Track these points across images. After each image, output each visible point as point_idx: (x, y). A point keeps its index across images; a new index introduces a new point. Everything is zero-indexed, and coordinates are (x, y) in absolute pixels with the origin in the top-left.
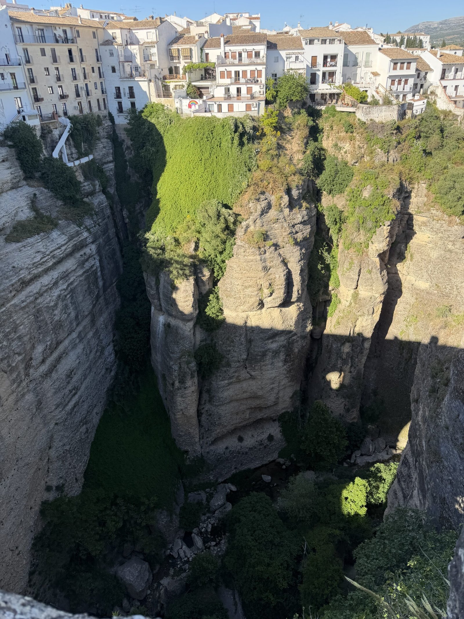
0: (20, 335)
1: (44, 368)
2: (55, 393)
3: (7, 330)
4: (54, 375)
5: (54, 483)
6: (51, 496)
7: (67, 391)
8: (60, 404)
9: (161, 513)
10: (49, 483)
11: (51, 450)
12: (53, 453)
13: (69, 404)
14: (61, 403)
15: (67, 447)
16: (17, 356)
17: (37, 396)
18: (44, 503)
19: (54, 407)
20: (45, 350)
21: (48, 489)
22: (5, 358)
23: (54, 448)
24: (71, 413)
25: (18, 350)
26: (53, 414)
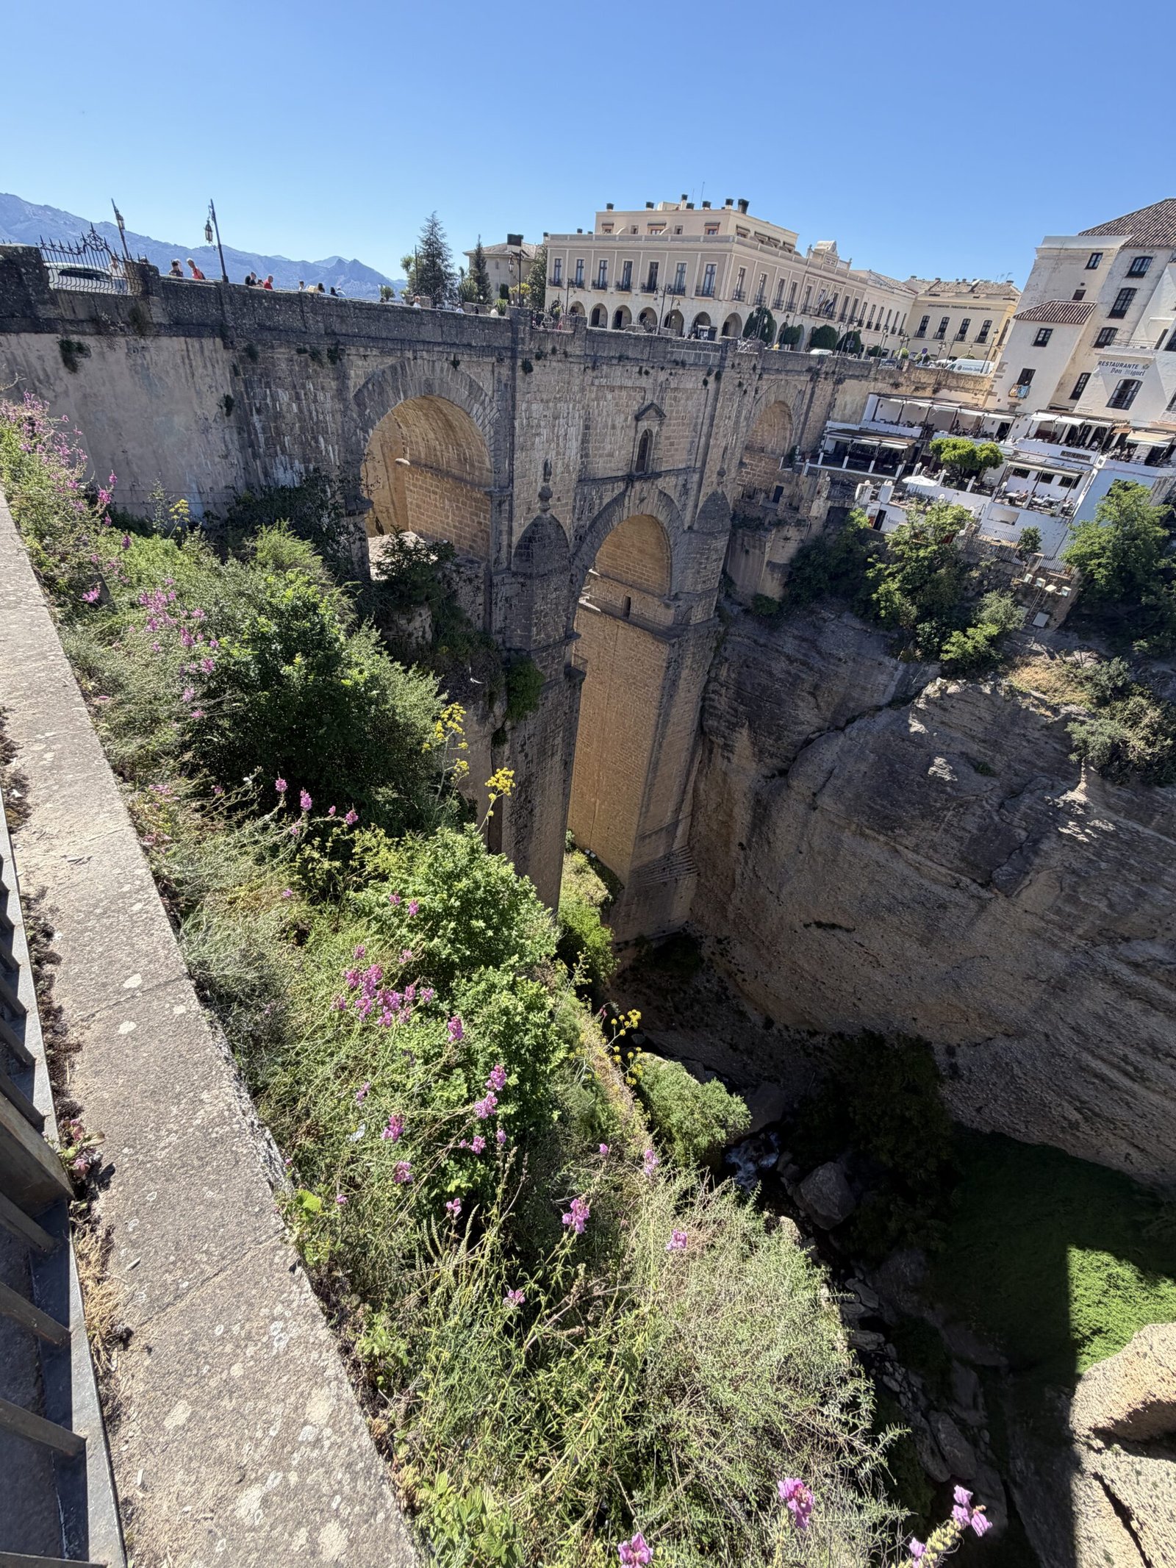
0: (1145, 894)
1: (1125, 972)
2: (1097, 1017)
3: (1132, 862)
4: (1132, 1007)
5: (960, 1061)
6: (941, 1058)
7: (1121, 1050)
8: (1082, 1033)
9: (920, 1264)
10: (958, 1051)
11: (1004, 1038)
12: (1001, 1043)
13: (1099, 1062)
14: (1087, 1039)
15: (1017, 1071)
16: (1106, 902)
17: (1069, 975)
18: (928, 1045)
19: (1073, 1024)
20: (1161, 962)
21: (951, 1051)
22: (1079, 876)
23: (1008, 1043)
24: (1082, 1069)
25: (1115, 899)
26: (1060, 1023)
